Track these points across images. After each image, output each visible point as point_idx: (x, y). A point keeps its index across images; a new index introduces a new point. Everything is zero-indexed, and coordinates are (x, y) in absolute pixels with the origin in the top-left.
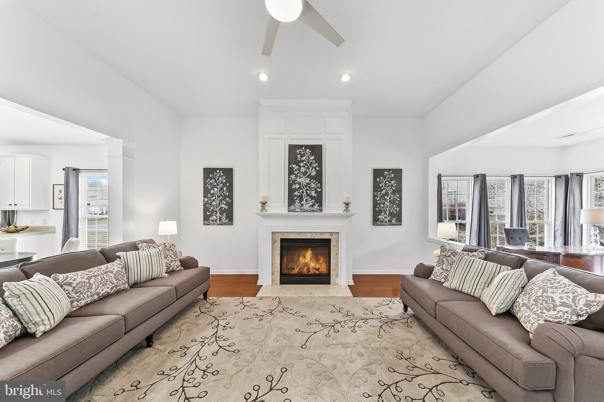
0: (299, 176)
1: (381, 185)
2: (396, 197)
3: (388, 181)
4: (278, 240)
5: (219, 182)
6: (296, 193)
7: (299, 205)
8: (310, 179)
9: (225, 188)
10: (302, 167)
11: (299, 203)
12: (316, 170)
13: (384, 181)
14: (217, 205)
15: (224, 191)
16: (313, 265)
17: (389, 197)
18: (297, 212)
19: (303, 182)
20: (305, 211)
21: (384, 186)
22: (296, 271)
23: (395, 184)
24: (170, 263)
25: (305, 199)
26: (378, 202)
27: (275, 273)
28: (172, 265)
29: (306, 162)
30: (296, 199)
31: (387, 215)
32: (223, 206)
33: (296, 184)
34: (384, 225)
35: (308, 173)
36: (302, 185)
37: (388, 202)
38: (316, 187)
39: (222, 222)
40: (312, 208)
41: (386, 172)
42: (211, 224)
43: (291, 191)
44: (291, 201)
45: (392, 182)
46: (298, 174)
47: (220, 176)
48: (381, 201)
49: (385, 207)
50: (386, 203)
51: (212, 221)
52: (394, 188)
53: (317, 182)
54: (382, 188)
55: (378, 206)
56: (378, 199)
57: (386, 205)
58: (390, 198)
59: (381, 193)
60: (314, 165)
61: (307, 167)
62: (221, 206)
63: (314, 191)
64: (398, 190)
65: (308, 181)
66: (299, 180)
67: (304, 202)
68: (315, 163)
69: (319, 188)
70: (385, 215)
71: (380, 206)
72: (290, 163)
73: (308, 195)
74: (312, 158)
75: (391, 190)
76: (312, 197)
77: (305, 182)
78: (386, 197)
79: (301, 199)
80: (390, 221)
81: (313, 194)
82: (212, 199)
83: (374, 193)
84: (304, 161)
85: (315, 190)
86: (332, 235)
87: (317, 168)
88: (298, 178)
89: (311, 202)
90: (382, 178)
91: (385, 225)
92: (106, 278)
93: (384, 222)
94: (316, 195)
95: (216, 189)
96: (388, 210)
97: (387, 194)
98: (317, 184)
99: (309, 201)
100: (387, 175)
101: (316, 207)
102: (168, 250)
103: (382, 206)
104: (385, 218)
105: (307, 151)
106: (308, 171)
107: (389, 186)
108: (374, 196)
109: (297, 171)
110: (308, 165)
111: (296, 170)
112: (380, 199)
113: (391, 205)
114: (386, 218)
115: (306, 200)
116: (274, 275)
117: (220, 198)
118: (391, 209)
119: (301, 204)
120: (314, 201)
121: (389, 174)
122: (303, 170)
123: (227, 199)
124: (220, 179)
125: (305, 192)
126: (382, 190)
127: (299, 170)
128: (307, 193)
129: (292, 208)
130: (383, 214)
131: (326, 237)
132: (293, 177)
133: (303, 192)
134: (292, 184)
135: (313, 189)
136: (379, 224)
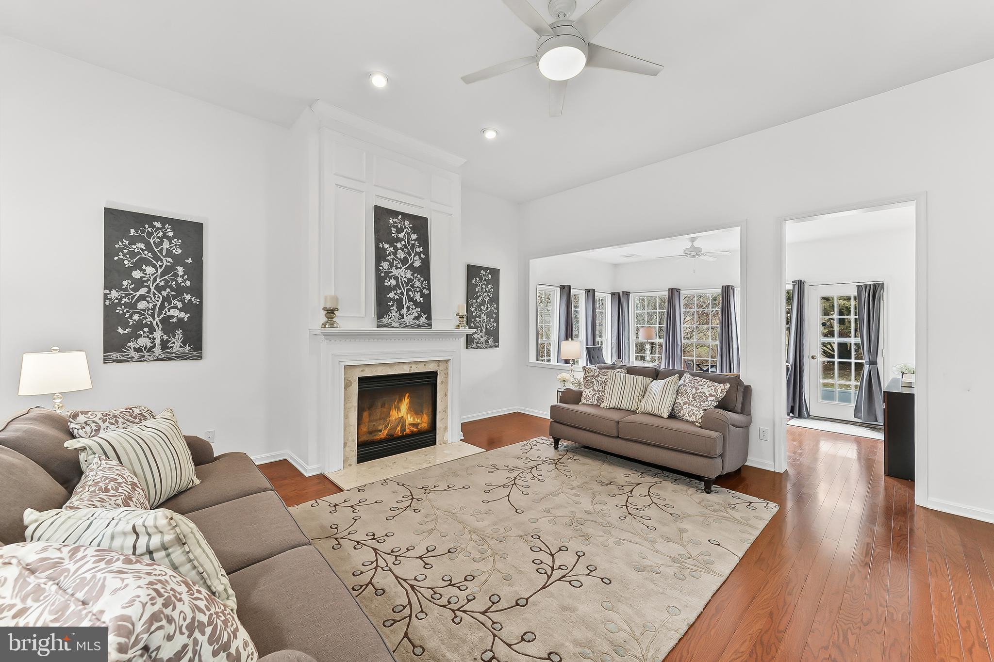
0: (395, 264)
1: (477, 290)
2: (493, 308)
3: (484, 284)
4: (355, 381)
5: (161, 251)
6: (391, 295)
7: (397, 315)
8: (412, 273)
9: (180, 270)
10: (400, 250)
11: (396, 312)
12: (420, 258)
13: (481, 284)
14: (153, 309)
15: (176, 275)
16: (410, 419)
17: (486, 307)
18: (393, 327)
19: (402, 277)
20: (407, 327)
21: (480, 291)
22: (383, 434)
23: (492, 290)
25: (405, 306)
26: (474, 314)
29: (405, 242)
30: (392, 306)
31: (483, 333)
32: (174, 312)
33: (391, 279)
34: (480, 348)
35: (410, 262)
36: (400, 281)
37: (484, 315)
38: (422, 286)
39: (171, 353)
40: (417, 322)
41: (482, 272)
42: (132, 358)
43: (381, 291)
44: (382, 309)
45: (490, 287)
46: (393, 261)
47: (165, 236)
48: (477, 312)
49: (481, 322)
50: (482, 316)
51: (138, 350)
52: (491, 295)
53: (422, 279)
54: (478, 294)
55: (473, 320)
56: (473, 309)
57: (482, 319)
58: (487, 309)
59: (477, 301)
60: (418, 250)
61: (407, 250)
62: (168, 313)
63: (419, 293)
64: (495, 300)
65: (409, 274)
66: (395, 272)
67: (404, 311)
68: (419, 247)
69: (425, 288)
70: (481, 334)
71: (476, 320)
72: (378, 241)
73: (411, 299)
74: (414, 237)
75: (488, 298)
76: (416, 304)
77: (406, 277)
78: (482, 307)
79: (400, 307)
80: (486, 342)
81: (418, 298)
82: (138, 294)
83: (468, 300)
84: (402, 239)
85: (421, 291)
86: (439, 366)
87: (422, 255)
88: (394, 268)
89: (415, 311)
90: (478, 279)
91: (482, 348)
93: (480, 344)
94: (421, 299)
95: (150, 270)
96: (484, 327)
97: (483, 303)
98: (423, 282)
99: (412, 309)
100: (484, 275)
101: (423, 320)
103: (478, 319)
104: (482, 337)
105: (406, 224)
106: (409, 259)
107: (486, 291)
108: (469, 306)
109: (392, 257)
110: (409, 248)
111: (390, 255)
112: (476, 310)
113: (488, 319)
115: (408, 308)
116: (347, 449)
117: (165, 293)
118: (488, 324)
119: (400, 314)
120: (419, 309)
121: (486, 274)
122: (401, 255)
123: (188, 297)
124: (166, 245)
125: (405, 293)
126: (478, 297)
127: (395, 254)
128: (408, 295)
129: (386, 320)
130: (479, 332)
131: (431, 368)
132: (385, 265)
133: (402, 293)
134: (385, 278)
135: (418, 290)
136: (474, 346)
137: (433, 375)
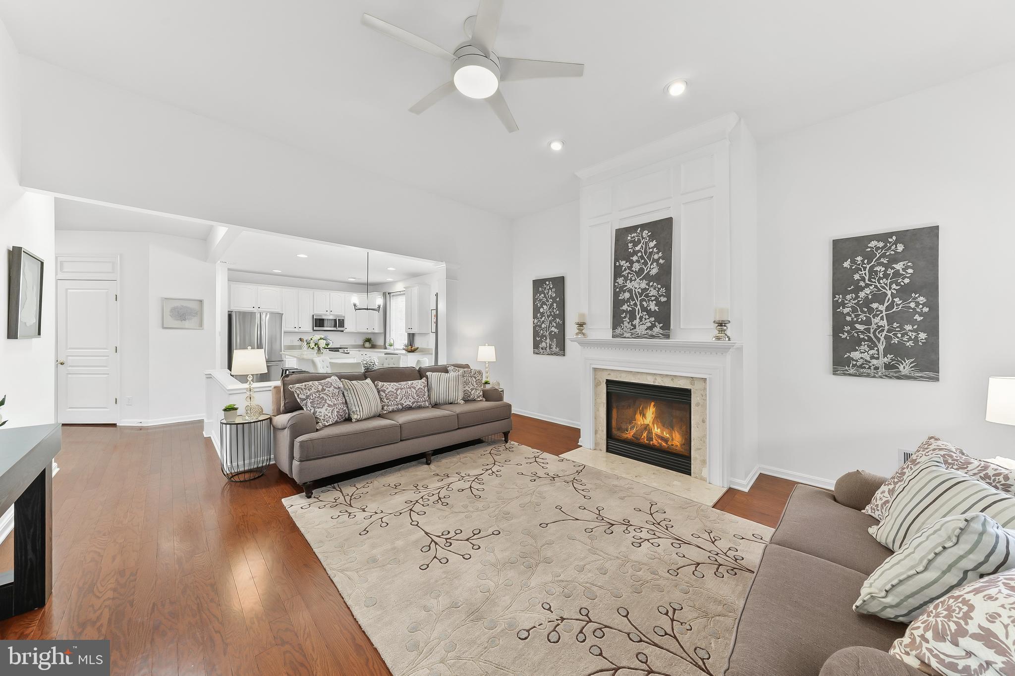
0: (629, 278)
1: (857, 277)
2: (913, 305)
3: (882, 264)
4: (603, 382)
5: (548, 297)
6: (625, 307)
7: (629, 326)
8: (647, 282)
9: (555, 304)
10: (636, 262)
11: (629, 323)
12: (658, 264)
13: (868, 267)
14: (546, 328)
15: (553, 308)
16: (657, 430)
17: (886, 304)
18: (625, 338)
19: (636, 288)
20: (638, 337)
21: (867, 278)
22: (629, 435)
23: (910, 271)
24: (470, 391)
25: (638, 317)
26: (848, 318)
27: (599, 432)
28: (472, 393)
29: (642, 253)
30: (625, 317)
31: (878, 350)
32: (553, 329)
33: (625, 292)
34: (868, 376)
35: (646, 272)
36: (634, 293)
37: (882, 319)
38: (658, 294)
39: (552, 351)
40: (650, 332)
41: (873, 244)
42: (540, 352)
43: (617, 303)
44: (617, 321)
45: (899, 266)
46: (628, 275)
47: (550, 288)
48: (858, 316)
49: (872, 331)
50: (876, 320)
51: (542, 349)
52: (907, 281)
53: (659, 286)
54: (862, 284)
55: (847, 328)
56: (846, 310)
57: (874, 326)
58: (887, 309)
59: (857, 297)
60: (656, 257)
61: (643, 261)
62: (551, 330)
63: (654, 302)
65: (644, 285)
66: (629, 285)
67: (636, 322)
68: (658, 253)
69: (662, 295)
70: (871, 352)
71: (854, 328)
72: (616, 260)
73: (644, 309)
74: (652, 244)
75: (894, 286)
76: (650, 313)
77: (640, 288)
78: (875, 305)
79: (632, 317)
80: (890, 367)
81: (653, 307)
82: (542, 320)
83: (834, 297)
84: (639, 251)
85: (656, 299)
86: (692, 384)
87: (661, 261)
88: (628, 281)
89: (648, 320)
90: (859, 259)
91: (874, 377)
92: (409, 392)
93: (869, 368)
94: (656, 308)
95: (545, 307)
96: (882, 339)
97: (879, 297)
98: (659, 289)
99: (645, 319)
100: (878, 248)
101: (657, 330)
102: (471, 377)
103: (860, 327)
104: (872, 357)
105: (644, 234)
106: (645, 269)
107: (886, 276)
108: (836, 305)
109: (628, 271)
110: (645, 257)
111: (625, 270)
112: (854, 310)
113: (895, 325)
114: (878, 358)
115: (641, 318)
116: (598, 436)
117: (550, 319)
118: (895, 335)
119: (632, 325)
120: (653, 319)
121: (885, 246)
122: (636, 267)
123: (558, 320)
124: (550, 293)
125: (638, 304)
126: (860, 289)
127: (630, 268)
128: (642, 305)
129: (619, 331)
130: (864, 347)
131: (682, 384)
132: (620, 281)
133: (635, 305)
134: (619, 292)
135: (653, 298)
136: (852, 371)
137: (686, 393)
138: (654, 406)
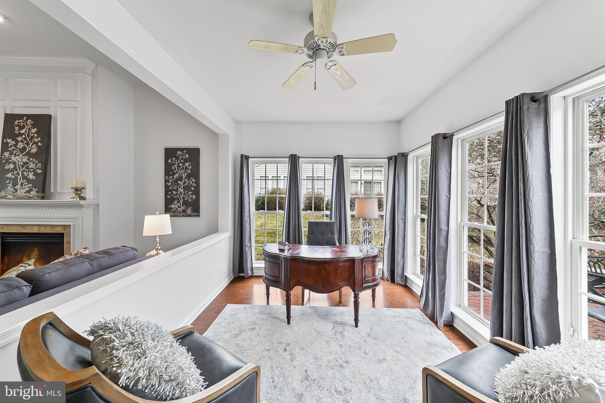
1: (173, 168)
2: (191, 183)
3: (181, 163)
6: (10, 176)
8: (28, 158)
10: (20, 142)
11: (12, 187)
13: (177, 163)
17: (183, 182)
18: (8, 199)
19: (19, 161)
20: (19, 198)
21: (177, 169)
23: (190, 167)
25: (19, 183)
26: (170, 188)
29: (25, 135)
30: (10, 183)
31: (180, 204)
33: (11, 164)
34: (177, 216)
35: (27, 150)
36: (17, 165)
37: (182, 189)
40: (28, 195)
41: (179, 152)
45: (187, 164)
46: (13, 151)
48: (173, 187)
49: (178, 194)
50: (180, 189)
52: (189, 171)
53: (37, 162)
54: (175, 171)
55: (170, 193)
56: (170, 184)
57: (179, 192)
58: (184, 184)
59: (173, 178)
60: (36, 140)
61: (26, 142)
63: (33, 173)
64: (195, 174)
65: (25, 159)
66: (14, 159)
67: (18, 187)
68: (37, 138)
69: (38, 169)
70: (179, 204)
71: (172, 193)
72: (4, 138)
73: (24, 178)
74: (34, 130)
75: (186, 174)
76: (29, 181)
77: (22, 161)
78: (179, 182)
79: (15, 183)
80: (184, 211)
81: (31, 176)
83: (165, 177)
85: (35, 171)
86: (65, 229)
87: (39, 144)
88: (13, 156)
90: (174, 159)
91: (179, 216)
93: (177, 212)
94: (35, 177)
96: (182, 198)
97: (181, 179)
98: (37, 164)
99: (25, 185)
100: (180, 155)
101: (33, 193)
103: (174, 192)
104: (179, 207)
105: (28, 122)
106: (27, 148)
107: (183, 168)
108: (166, 181)
109: (13, 148)
110: (28, 139)
111: (11, 146)
112: (172, 184)
113: (186, 192)
114: (180, 207)
115: (22, 184)
118: (186, 196)
119: (14, 189)
120: (31, 185)
121: (183, 154)
122: (20, 145)
125: (20, 173)
126: (174, 174)
127: (15, 145)
128: (23, 175)
129: (4, 194)
130: (176, 203)
132: (6, 153)
134: (6, 164)
135: (32, 170)
136: (171, 214)
137: (61, 235)
138: (37, 250)
